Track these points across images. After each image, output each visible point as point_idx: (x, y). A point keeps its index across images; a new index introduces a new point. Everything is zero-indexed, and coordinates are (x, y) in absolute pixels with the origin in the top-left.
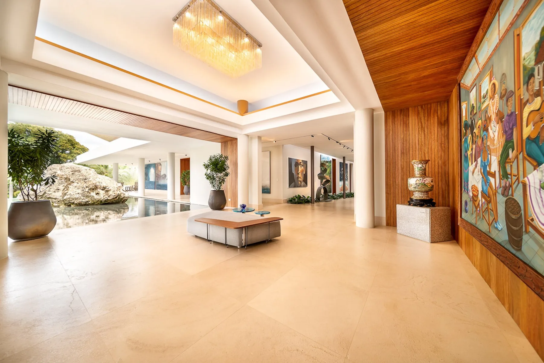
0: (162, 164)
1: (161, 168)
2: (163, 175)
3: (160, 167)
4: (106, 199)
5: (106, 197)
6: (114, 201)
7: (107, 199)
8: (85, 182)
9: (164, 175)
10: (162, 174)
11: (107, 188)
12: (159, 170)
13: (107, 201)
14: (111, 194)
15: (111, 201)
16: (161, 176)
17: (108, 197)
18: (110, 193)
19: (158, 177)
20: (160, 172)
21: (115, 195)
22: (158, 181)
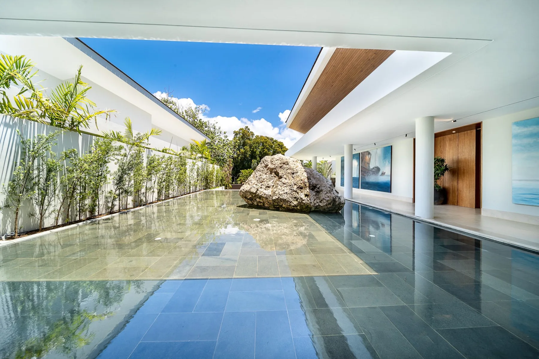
0: (370, 152)
1: (370, 159)
2: (373, 168)
3: (367, 157)
4: (317, 204)
5: (317, 203)
6: (327, 208)
7: (319, 205)
8: (293, 178)
9: (376, 169)
10: (372, 166)
11: (318, 186)
12: (365, 162)
13: (318, 208)
14: (323, 197)
15: (323, 208)
16: (369, 170)
17: (320, 202)
18: (323, 195)
19: (365, 172)
20: (369, 164)
21: (328, 199)
22: (364, 178)
